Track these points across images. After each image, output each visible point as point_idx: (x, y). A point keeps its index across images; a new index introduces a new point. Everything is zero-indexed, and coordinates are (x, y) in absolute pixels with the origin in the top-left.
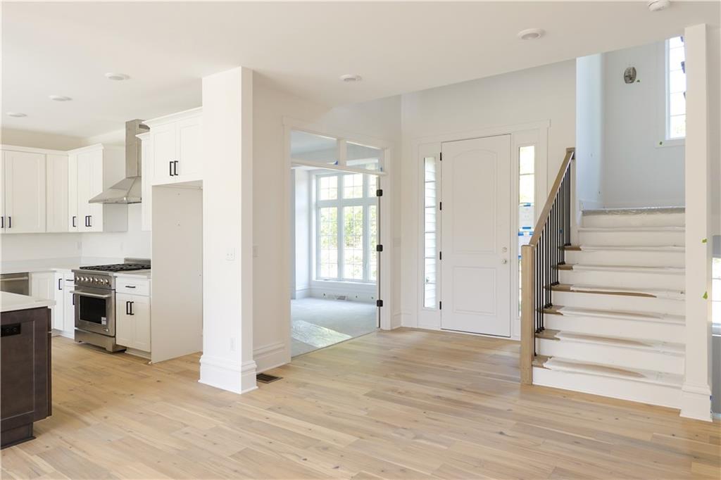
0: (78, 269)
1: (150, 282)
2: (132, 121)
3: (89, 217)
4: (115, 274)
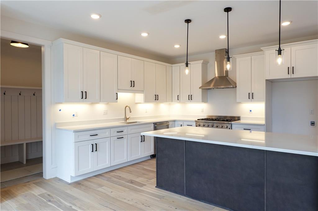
3: (191, 95)
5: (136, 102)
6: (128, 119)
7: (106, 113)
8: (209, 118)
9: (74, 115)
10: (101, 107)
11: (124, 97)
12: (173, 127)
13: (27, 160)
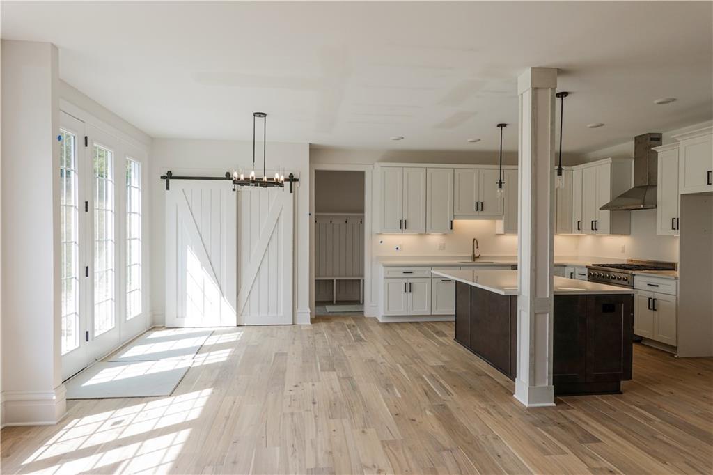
0: (591, 265)
1: (677, 283)
2: (644, 135)
3: (595, 222)
4: (634, 272)
5: (497, 233)
6: (478, 257)
7: (442, 247)
8: (631, 265)
9: (397, 249)
10: (435, 239)
11: (472, 226)
12: (559, 276)
13: (336, 301)
